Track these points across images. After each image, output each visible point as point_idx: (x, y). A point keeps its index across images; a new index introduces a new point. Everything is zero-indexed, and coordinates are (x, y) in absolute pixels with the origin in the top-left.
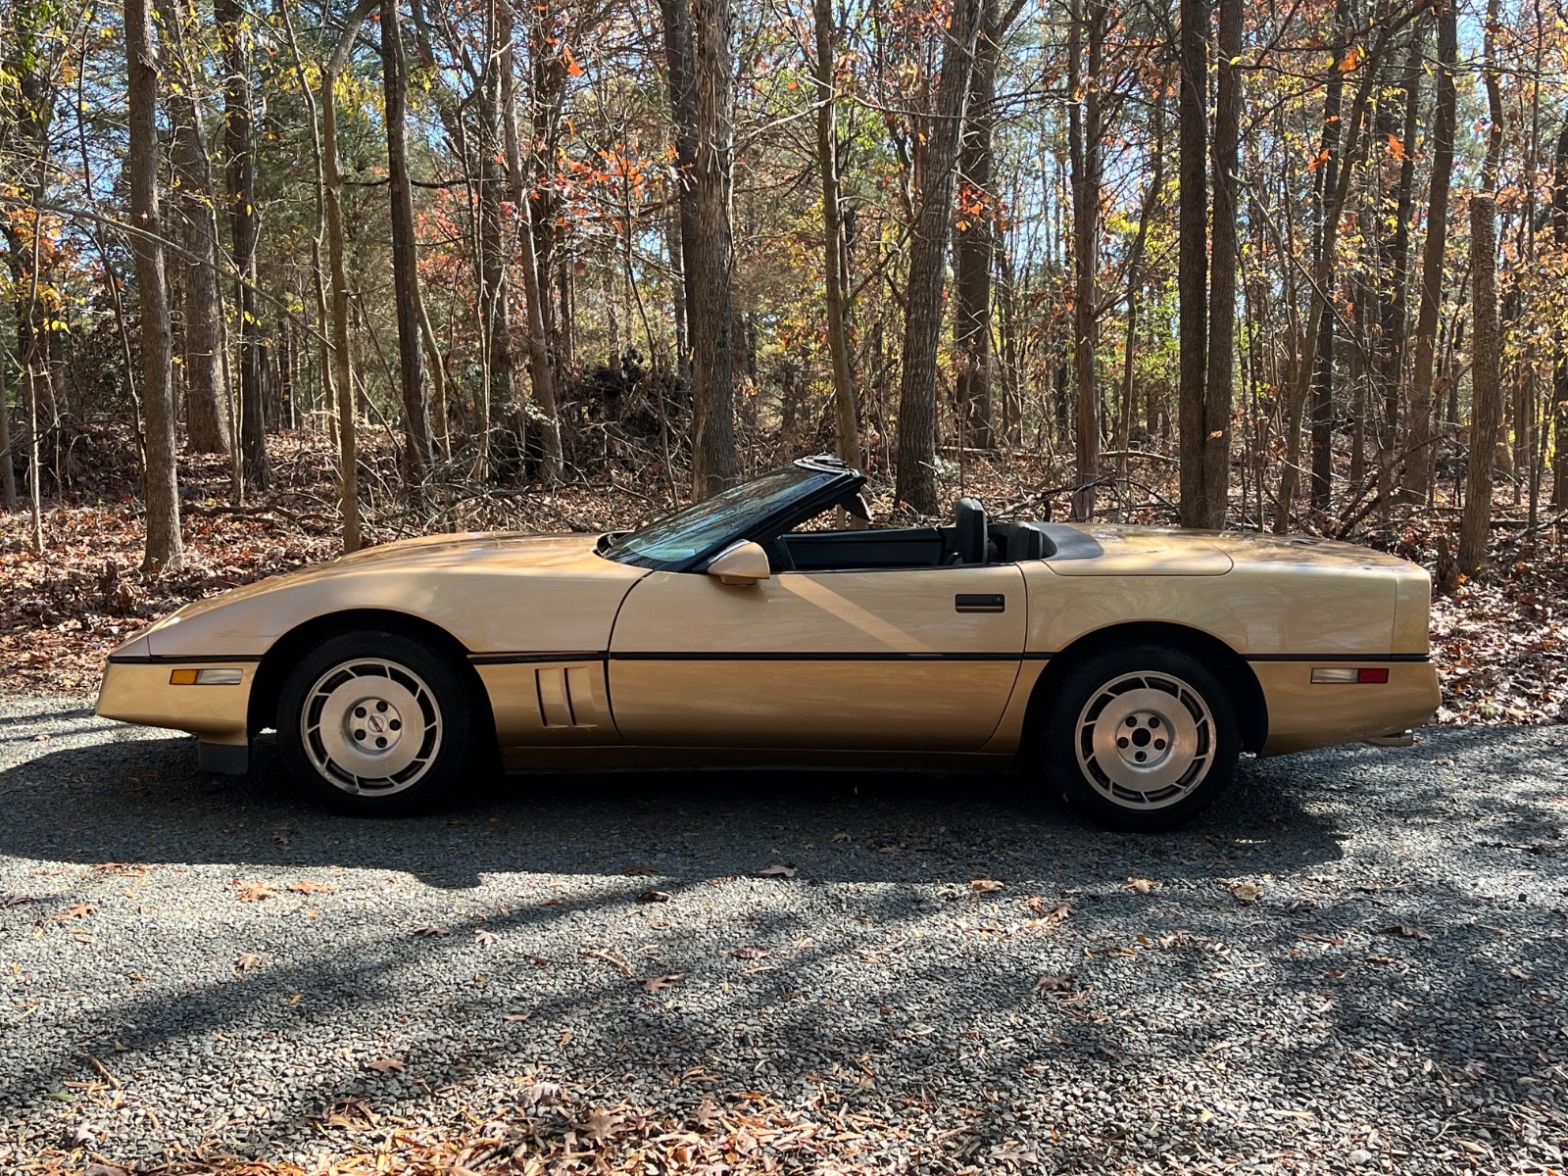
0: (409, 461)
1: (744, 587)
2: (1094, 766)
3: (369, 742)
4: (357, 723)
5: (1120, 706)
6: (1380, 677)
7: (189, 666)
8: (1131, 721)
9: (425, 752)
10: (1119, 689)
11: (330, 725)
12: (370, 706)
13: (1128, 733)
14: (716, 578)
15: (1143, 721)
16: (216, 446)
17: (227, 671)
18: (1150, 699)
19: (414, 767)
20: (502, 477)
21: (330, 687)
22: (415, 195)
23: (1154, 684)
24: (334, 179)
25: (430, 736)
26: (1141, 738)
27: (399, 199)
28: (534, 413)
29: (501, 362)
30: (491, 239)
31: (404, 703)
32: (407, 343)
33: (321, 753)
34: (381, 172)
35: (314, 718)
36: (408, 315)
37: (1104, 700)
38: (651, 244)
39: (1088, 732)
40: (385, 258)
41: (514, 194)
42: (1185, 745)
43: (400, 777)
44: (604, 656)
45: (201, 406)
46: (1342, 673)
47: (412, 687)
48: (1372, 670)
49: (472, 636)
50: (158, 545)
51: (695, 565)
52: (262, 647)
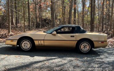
0: (29, 26)
1: (55, 35)
2: (81, 49)
3: (26, 46)
4: (25, 45)
5: (83, 44)
6: (103, 43)
7: (12, 40)
8: (84, 46)
9: (30, 47)
10: (83, 43)
11: (23, 45)
12: (26, 44)
13: (84, 47)
14: (52, 34)
15: (85, 46)
16: (13, 25)
17: (15, 41)
18: (85, 44)
19: (29, 48)
20: (36, 27)
21: (23, 42)
22: (30, 4)
23: (86, 43)
24: (23, 3)
25: (30, 46)
26: (85, 47)
27: (29, 5)
28: (39, 22)
29: (36, 18)
30: (36, 8)
31: (28, 43)
32: (29, 16)
33: (22, 47)
34: (27, 3)
35: (22, 44)
36: (29, 14)
37: (82, 44)
38: (49, 9)
39: (81, 46)
40: (27, 9)
41: (38, 5)
42: (88, 48)
43: (28, 49)
44: (44, 40)
45: (12, 21)
46: (100, 42)
47: (29, 42)
48: (102, 42)
49: (34, 38)
50: (9, 32)
51: (51, 33)
52: (18, 39)
